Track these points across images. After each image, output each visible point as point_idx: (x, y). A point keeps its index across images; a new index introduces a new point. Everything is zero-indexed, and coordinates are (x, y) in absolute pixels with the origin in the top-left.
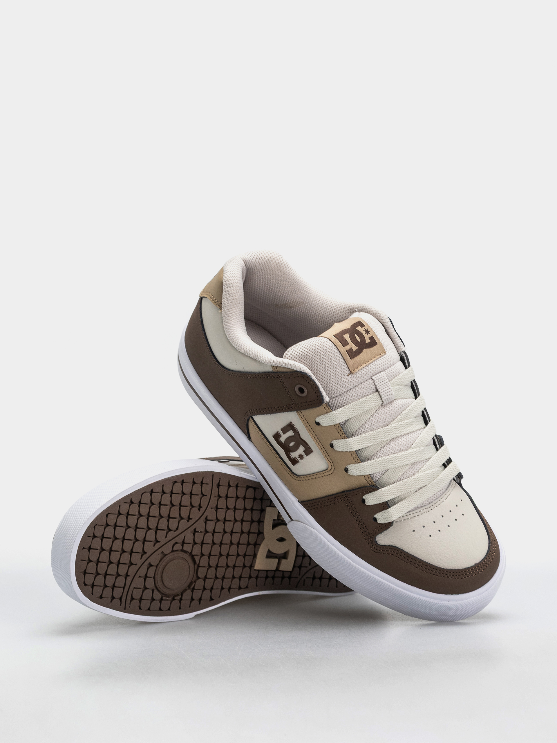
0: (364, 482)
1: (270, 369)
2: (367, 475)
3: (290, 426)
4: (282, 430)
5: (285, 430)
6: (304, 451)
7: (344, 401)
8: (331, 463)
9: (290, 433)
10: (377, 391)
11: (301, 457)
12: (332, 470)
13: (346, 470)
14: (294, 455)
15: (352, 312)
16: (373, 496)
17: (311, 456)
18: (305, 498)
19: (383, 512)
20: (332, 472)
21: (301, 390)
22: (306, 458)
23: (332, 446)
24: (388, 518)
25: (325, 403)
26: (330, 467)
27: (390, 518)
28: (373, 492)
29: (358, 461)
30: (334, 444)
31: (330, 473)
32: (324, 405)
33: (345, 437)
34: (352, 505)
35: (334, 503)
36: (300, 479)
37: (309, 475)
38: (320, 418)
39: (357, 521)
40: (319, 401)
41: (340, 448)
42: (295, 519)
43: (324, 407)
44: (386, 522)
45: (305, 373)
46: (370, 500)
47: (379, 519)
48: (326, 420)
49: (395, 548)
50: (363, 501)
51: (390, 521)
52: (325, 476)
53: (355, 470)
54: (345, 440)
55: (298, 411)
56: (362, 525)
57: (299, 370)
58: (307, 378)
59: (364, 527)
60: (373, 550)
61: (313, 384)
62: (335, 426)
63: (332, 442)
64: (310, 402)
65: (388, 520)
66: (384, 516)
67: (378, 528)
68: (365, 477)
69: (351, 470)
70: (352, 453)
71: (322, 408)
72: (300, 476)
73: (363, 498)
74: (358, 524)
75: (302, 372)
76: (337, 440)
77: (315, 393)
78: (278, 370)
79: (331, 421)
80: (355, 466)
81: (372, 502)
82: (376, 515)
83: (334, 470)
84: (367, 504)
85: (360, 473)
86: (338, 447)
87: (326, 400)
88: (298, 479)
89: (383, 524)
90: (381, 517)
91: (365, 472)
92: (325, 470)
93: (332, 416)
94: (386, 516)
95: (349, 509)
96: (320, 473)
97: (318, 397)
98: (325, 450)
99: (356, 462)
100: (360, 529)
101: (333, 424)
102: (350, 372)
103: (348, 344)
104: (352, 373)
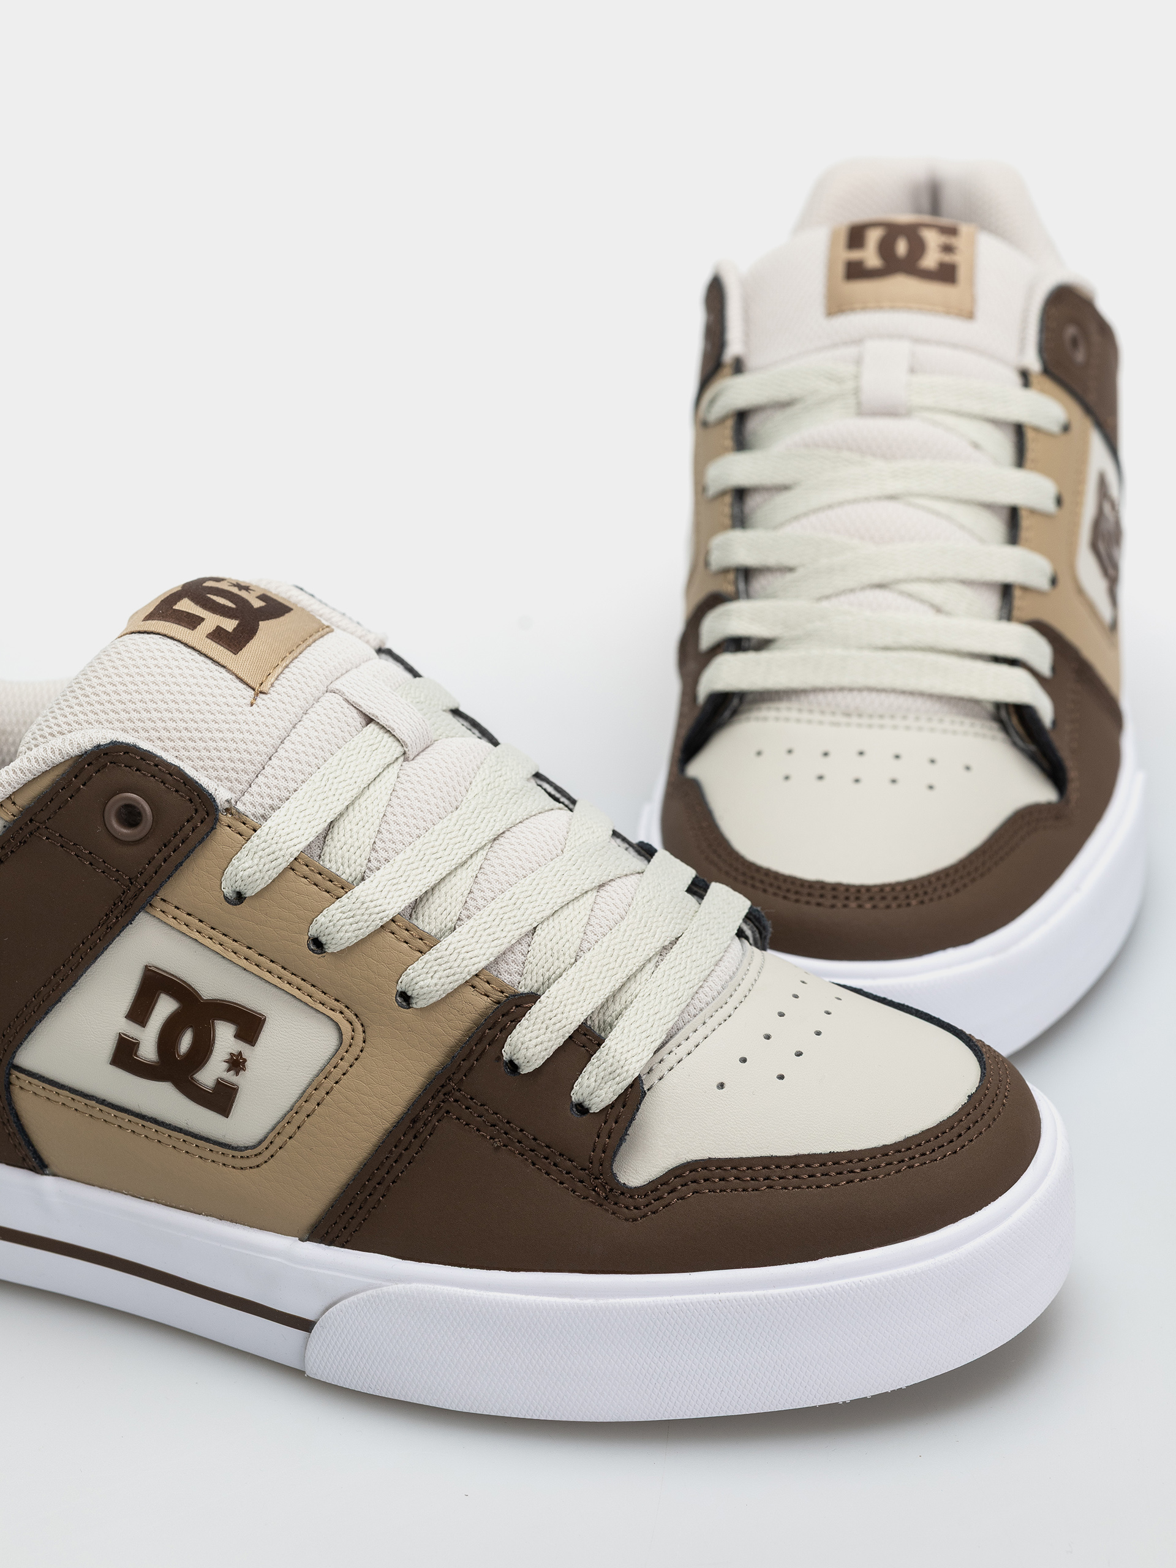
0: (479, 1007)
2: (477, 975)
3: (155, 982)
4: (130, 1017)
5: (139, 1012)
6: (238, 1036)
7: (282, 783)
8: (341, 1013)
9: (165, 1007)
10: (369, 720)
11: (236, 1063)
12: (360, 1036)
13: (405, 998)
14: (210, 1074)
16: (534, 1024)
17: (266, 1036)
18: (313, 1206)
19: (593, 1060)
20: (361, 1044)
21: (130, 816)
22: (256, 1055)
23: (317, 944)
24: (618, 1072)
25: (227, 810)
26: (346, 1027)
27: (626, 1068)
28: (527, 1015)
29: (425, 943)
30: (322, 935)
31: (355, 1051)
32: (225, 819)
33: (343, 888)
34: (479, 1108)
35: (421, 1147)
36: (267, 1154)
37: (293, 1112)
38: (234, 873)
39: (522, 1155)
40: (202, 813)
41: (348, 935)
42: (322, 1308)
43: (230, 827)
44: (620, 1089)
45: (111, 742)
46: (523, 1051)
47: (594, 1095)
48: (256, 861)
49: (692, 1167)
50: (513, 1067)
51: (630, 1080)
52: (344, 1074)
53: (430, 975)
54: (349, 893)
55: (151, 905)
56: (547, 1158)
57: (88, 746)
58: (128, 753)
59: (558, 1159)
60: (627, 1220)
61: (156, 765)
62: (293, 870)
63: (313, 932)
64: (176, 834)
65: (622, 1077)
66: (602, 1074)
67: (604, 1134)
68: (474, 987)
69: (417, 987)
70: (393, 926)
71: (223, 834)
72: (266, 1137)
73: (506, 1057)
74: (534, 1164)
75: (99, 746)
76: (325, 912)
77: (177, 791)
78: (23, 801)
79: (272, 857)
80: (426, 963)
81: (539, 1048)
82: (576, 1088)
83: (364, 1032)
84: (530, 1070)
85: (451, 978)
86: (341, 934)
87: (222, 795)
88: (260, 1159)
89: (612, 1106)
90: (597, 1083)
91: (466, 966)
92: (337, 1050)
93: (269, 837)
94: (610, 1070)
95: (478, 1130)
96: (324, 1073)
97: (191, 801)
98: (303, 979)
99: (421, 952)
100: (548, 1175)
101: (285, 865)
102: (254, 690)
103: (201, 620)
104: (261, 692)
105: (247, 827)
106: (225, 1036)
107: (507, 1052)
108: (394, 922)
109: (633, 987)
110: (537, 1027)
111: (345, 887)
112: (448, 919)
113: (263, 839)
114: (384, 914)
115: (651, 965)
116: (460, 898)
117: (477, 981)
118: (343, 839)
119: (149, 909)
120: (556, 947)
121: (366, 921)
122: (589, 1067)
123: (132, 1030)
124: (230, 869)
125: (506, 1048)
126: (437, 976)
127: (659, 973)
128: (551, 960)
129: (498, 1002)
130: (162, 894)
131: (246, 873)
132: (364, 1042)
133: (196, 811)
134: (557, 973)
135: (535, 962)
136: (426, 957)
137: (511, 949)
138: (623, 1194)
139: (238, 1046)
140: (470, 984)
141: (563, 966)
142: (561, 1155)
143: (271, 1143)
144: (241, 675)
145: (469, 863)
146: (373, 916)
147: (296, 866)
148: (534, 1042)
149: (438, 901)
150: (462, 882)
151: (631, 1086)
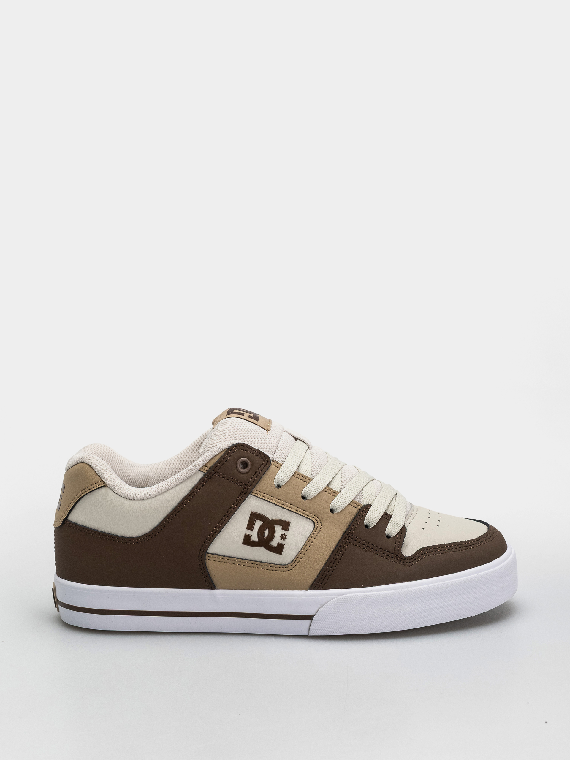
0: (354, 511)
1: (200, 475)
2: (351, 502)
3: (254, 516)
4: (248, 528)
5: (250, 526)
6: (283, 529)
7: (283, 454)
8: (313, 518)
9: (258, 524)
10: (296, 439)
11: (283, 537)
12: (320, 524)
13: (332, 511)
14: (275, 542)
15: (199, 447)
17: (291, 528)
18: (311, 579)
19: (390, 521)
21: (245, 465)
22: (289, 534)
23: (304, 498)
24: (398, 524)
25: (272, 460)
26: (315, 522)
27: (400, 523)
28: (369, 510)
29: (335, 494)
30: (306, 494)
31: (319, 528)
32: (272, 463)
33: (309, 480)
34: (359, 540)
35: (343, 554)
36: (294, 565)
37: (302, 549)
38: (278, 478)
39: (374, 552)
40: (266, 462)
41: (314, 493)
42: (317, 610)
43: (274, 465)
44: (400, 528)
45: (237, 443)
46: (371, 520)
47: (393, 531)
48: (284, 474)
49: (423, 549)
50: (367, 526)
51: (402, 526)
52: (316, 536)
53: (339, 502)
54: (312, 481)
55: (252, 492)
56: (381, 552)
57: (230, 445)
58: (242, 446)
59: (385, 552)
60: (408, 566)
61: (251, 449)
62: (294, 476)
63: (303, 494)
64: (259, 469)
65: (400, 525)
66: (394, 525)
67: (397, 542)
68: (351, 505)
69: (337, 506)
70: (326, 490)
71: (272, 467)
72: (294, 559)
73: (365, 523)
74: (377, 554)
75: (233, 444)
76: (306, 487)
77: (258, 456)
78: (209, 466)
79: (288, 472)
80: (338, 499)
81: (375, 519)
82: (387, 530)
83: (321, 523)
84: (373, 526)
85: (346, 503)
86: (312, 493)
87: (271, 456)
88: (292, 567)
89: (398, 534)
90: (393, 528)
91: (349, 499)
92: (313, 529)
93: (286, 467)
94: (396, 523)
95: (359, 547)
96: (310, 536)
97: (262, 458)
98: (301, 509)
99: (335, 496)
100: (382, 557)
101: (292, 475)
102: (266, 430)
103: (244, 414)
104: (269, 431)
105: (279, 466)
106: (279, 530)
107: (366, 521)
108: (326, 488)
109: (393, 504)
110: (373, 513)
111: (310, 480)
112: (338, 488)
113: (285, 468)
114: (323, 486)
115: (394, 499)
116: (339, 483)
117: (352, 503)
118: (303, 469)
119: (252, 493)
120: (370, 494)
121: (318, 488)
122: (389, 523)
123: (249, 532)
124: (276, 477)
125: (365, 520)
126: (341, 502)
127: (397, 501)
128: (369, 497)
129: (359, 509)
130: (255, 488)
131: (282, 477)
132: (321, 526)
133: (264, 461)
134: (372, 501)
135: (365, 498)
136: (337, 497)
137: (358, 495)
138: (405, 559)
139: (283, 532)
140: (350, 504)
141: (373, 499)
142: (385, 550)
143: (295, 561)
144: (261, 426)
145: (338, 474)
146: (320, 487)
147: (295, 475)
148: (374, 517)
149: (334, 484)
150: (338, 479)
151: (402, 528)
